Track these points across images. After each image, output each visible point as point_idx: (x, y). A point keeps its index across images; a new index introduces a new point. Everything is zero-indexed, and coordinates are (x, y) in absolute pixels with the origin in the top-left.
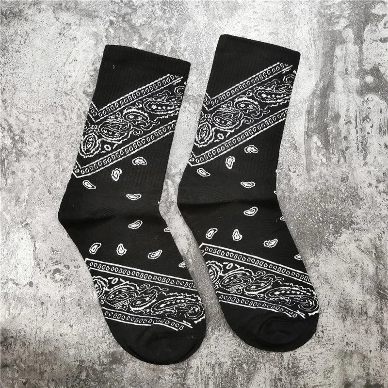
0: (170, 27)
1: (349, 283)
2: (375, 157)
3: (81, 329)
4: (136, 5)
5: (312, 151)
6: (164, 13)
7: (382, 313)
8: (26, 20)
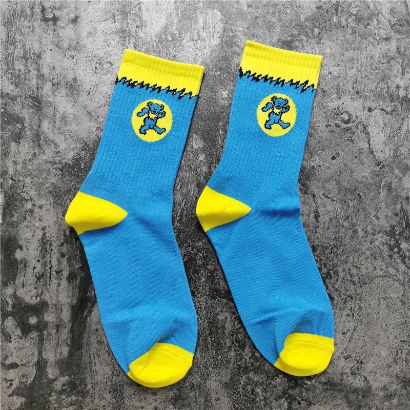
1: (68, 112)
4: (283, 399)
8: (398, 377)
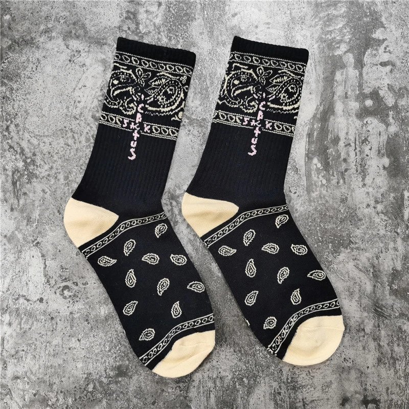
2: (374, 179)
5: (313, 172)
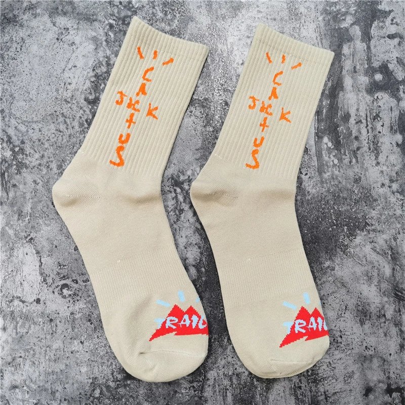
0: (173, 29)
1: (366, 286)
3: (92, 345)
4: (136, 7)
6: (166, 14)
7: (400, 315)
8: (22, 26)
